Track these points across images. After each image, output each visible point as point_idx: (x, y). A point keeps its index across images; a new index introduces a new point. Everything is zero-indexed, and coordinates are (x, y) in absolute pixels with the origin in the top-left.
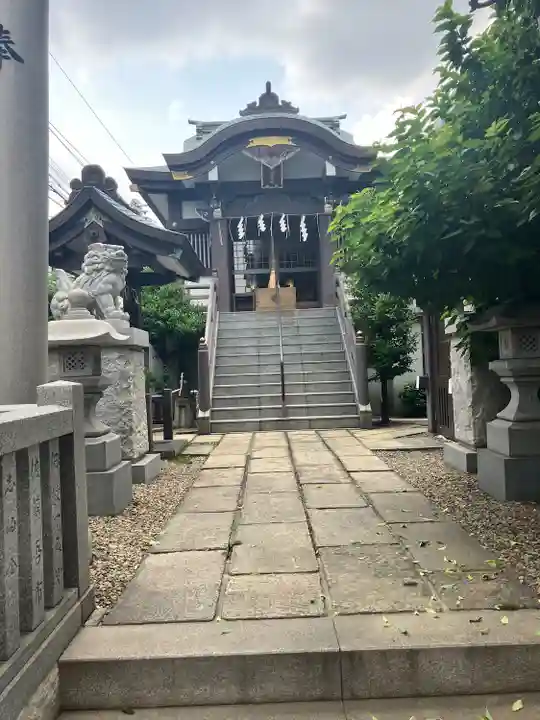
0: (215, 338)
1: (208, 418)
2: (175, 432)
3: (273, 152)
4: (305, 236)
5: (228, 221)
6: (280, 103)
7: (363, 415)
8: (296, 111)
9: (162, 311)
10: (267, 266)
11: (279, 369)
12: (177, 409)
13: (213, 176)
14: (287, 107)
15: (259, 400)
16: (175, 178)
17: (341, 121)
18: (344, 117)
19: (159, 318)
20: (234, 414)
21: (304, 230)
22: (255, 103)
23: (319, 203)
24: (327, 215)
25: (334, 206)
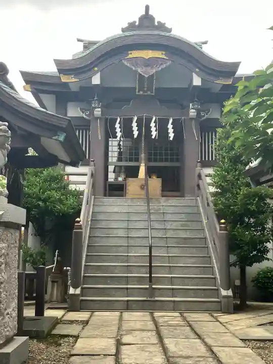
0: (89, 220)
1: (78, 295)
2: (46, 306)
3: (148, 63)
4: (172, 136)
5: (106, 119)
6: (156, 24)
7: (226, 300)
8: (170, 30)
9: (43, 193)
10: (137, 160)
11: (148, 251)
12: (50, 284)
13: (96, 80)
14: (161, 26)
15: (127, 280)
16: (63, 81)
17: (203, 46)
18: (205, 43)
19: (40, 199)
20: (102, 292)
21: (171, 130)
22: (135, 22)
23: (185, 108)
24: (192, 119)
25: (198, 111)
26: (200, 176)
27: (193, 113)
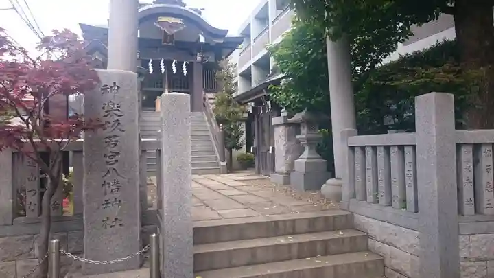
3: (171, 26)
4: (185, 72)
7: (222, 167)
8: (184, 6)
18: (203, 9)
21: (185, 69)
23: (194, 55)
24: (198, 63)
25: (202, 57)
26: (205, 99)
27: (199, 58)
